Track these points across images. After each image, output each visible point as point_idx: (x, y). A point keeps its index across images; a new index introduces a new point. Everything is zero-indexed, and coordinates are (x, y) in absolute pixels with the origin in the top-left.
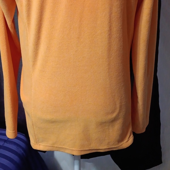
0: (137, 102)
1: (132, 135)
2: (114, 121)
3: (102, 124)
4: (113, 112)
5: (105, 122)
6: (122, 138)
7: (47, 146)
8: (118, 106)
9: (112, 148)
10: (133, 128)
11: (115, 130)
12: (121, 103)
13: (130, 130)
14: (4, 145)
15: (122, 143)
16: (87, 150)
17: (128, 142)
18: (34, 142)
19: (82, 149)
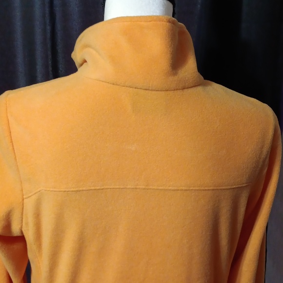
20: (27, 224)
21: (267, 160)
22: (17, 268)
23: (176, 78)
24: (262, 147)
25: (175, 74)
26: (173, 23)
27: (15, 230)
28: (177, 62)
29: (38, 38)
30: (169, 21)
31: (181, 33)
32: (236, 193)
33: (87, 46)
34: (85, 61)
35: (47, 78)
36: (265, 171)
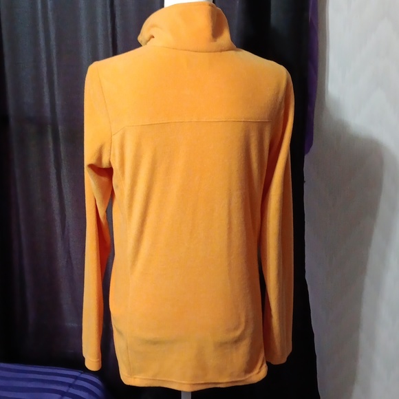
0: (271, 316)
1: (265, 365)
2: (237, 341)
3: (222, 345)
4: (236, 328)
5: (226, 343)
6: (250, 367)
7: (145, 379)
8: (243, 319)
9: (236, 382)
10: (266, 354)
11: (240, 355)
12: (247, 316)
13: (262, 355)
14: (69, 391)
15: (251, 374)
16: (202, 384)
17: (259, 374)
18: (126, 375)
19: (194, 383)
20: (114, 155)
21: (283, 104)
22: (104, 198)
23: (216, 43)
24: (278, 93)
25: (215, 41)
26: (212, 6)
27: (105, 164)
28: (216, 33)
29: (100, 19)
30: (210, 5)
31: (219, 15)
32: (261, 126)
33: (153, 26)
34: (153, 37)
35: (107, 56)
36: (282, 112)
